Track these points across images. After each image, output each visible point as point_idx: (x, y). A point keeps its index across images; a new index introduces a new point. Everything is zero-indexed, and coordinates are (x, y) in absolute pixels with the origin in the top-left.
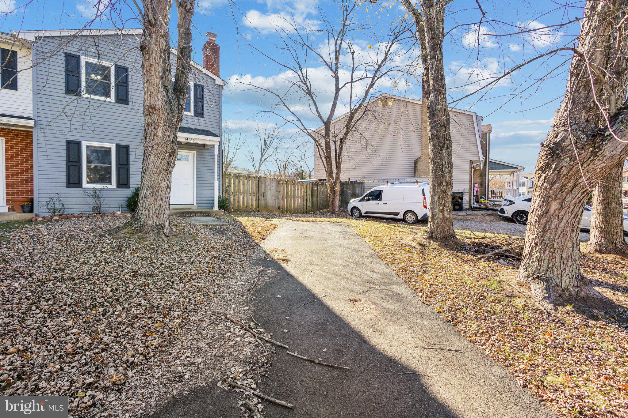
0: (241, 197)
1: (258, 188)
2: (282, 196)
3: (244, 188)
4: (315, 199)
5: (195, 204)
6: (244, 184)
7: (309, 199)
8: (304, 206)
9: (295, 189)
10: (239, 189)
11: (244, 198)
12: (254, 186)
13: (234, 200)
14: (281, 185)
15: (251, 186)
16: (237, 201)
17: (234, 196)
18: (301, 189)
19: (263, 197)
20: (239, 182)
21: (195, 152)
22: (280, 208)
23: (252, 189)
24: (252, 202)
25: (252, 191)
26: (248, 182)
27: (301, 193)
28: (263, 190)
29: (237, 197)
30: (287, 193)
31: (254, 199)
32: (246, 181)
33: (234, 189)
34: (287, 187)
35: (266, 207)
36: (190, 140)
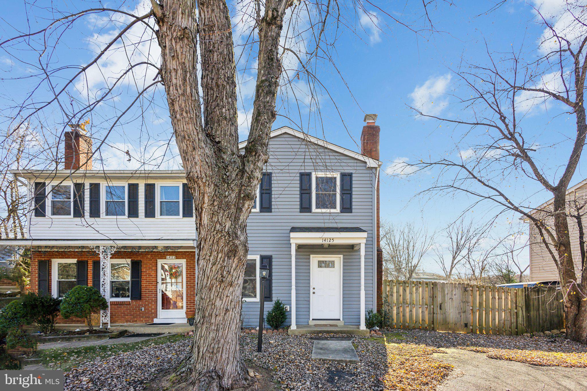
0: (408, 310)
1: (433, 297)
2: (471, 308)
3: (411, 297)
4: (533, 313)
6: (411, 293)
7: (522, 313)
8: (511, 323)
9: (494, 298)
10: (404, 299)
11: (411, 311)
12: (427, 295)
13: (398, 314)
14: (470, 292)
15: (422, 295)
16: (401, 314)
17: (398, 308)
18: (506, 298)
19: (440, 309)
20: (404, 290)
21: (342, 256)
22: (468, 325)
23: (423, 298)
24: (423, 316)
25: (423, 301)
26: (417, 289)
27: (506, 304)
28: (439, 300)
29: (401, 309)
30: (481, 304)
31: (426, 313)
32: (414, 288)
33: (398, 299)
34: (481, 295)
35: (445, 324)
36: (329, 240)
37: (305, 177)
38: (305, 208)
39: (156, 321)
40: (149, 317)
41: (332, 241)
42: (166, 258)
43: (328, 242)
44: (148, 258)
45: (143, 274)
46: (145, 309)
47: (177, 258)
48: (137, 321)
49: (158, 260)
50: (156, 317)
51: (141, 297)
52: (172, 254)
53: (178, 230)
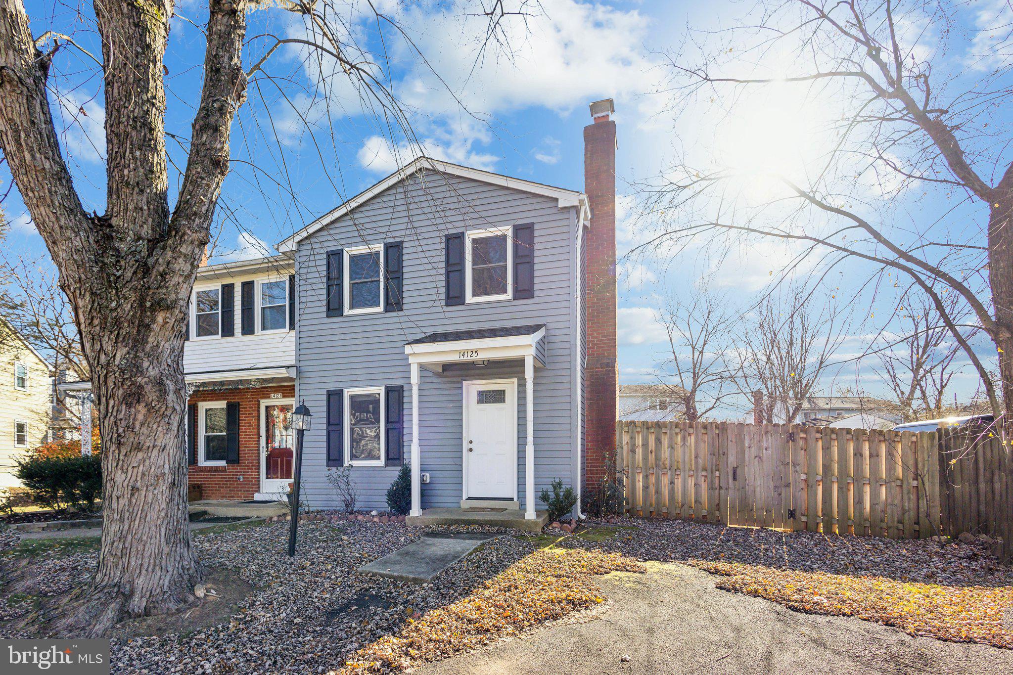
0: (665, 480)
1: (719, 454)
2: (804, 477)
3: (671, 456)
4: (960, 490)
5: (515, 499)
6: (671, 447)
7: (933, 488)
8: (904, 511)
9: (858, 454)
10: (657, 459)
11: (672, 483)
12: (704, 450)
13: (646, 488)
14: (801, 442)
15: (696, 450)
16: (652, 489)
17: (646, 477)
18: (890, 455)
19: (735, 478)
20: (658, 441)
21: (515, 380)
22: (797, 513)
23: (696, 457)
24: (696, 493)
25: (697, 463)
26: (684, 439)
27: (891, 468)
28: (732, 460)
29: (653, 479)
30: (827, 468)
31: (704, 486)
32: (679, 437)
33: (645, 459)
34: (827, 449)
35: (745, 509)
36: (470, 354)
37: (454, 242)
38: (454, 297)
39: (257, 497)
40: (249, 491)
41: (475, 355)
42: (269, 397)
43: (469, 358)
44: (248, 398)
45: (242, 423)
46: (244, 478)
47: (284, 397)
48: (233, 497)
49: (262, 401)
50: (258, 491)
51: (239, 460)
52: (277, 389)
53: (284, 352)
